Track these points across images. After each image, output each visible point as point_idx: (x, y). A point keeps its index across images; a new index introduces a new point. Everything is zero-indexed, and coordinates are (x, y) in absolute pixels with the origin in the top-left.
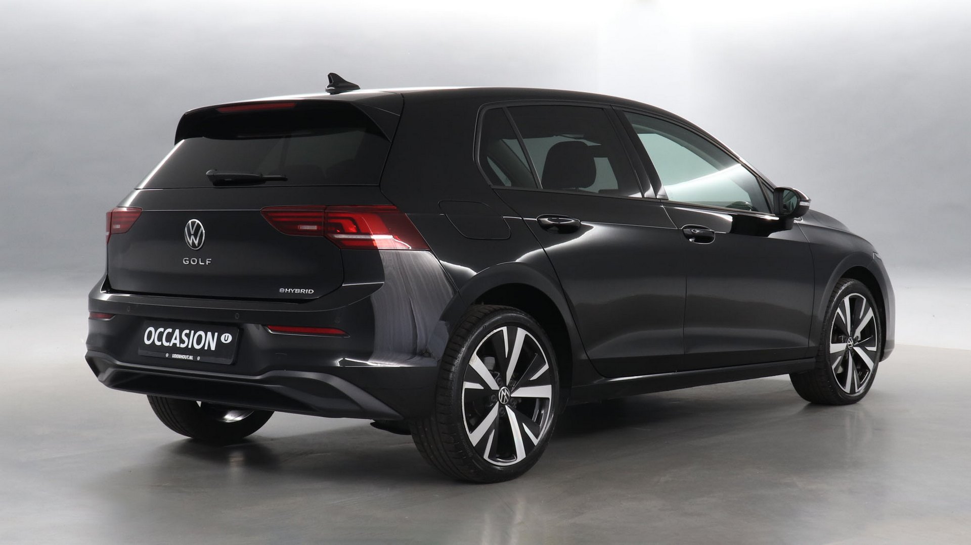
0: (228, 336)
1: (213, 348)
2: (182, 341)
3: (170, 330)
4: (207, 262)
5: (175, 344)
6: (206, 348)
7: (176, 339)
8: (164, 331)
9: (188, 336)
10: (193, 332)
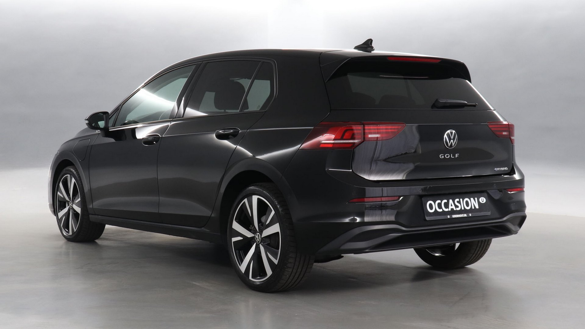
0: (483, 199)
1: (477, 207)
2: (457, 207)
3: (446, 201)
4: (456, 156)
5: (452, 209)
6: (473, 208)
7: (452, 205)
8: (441, 202)
9: (459, 202)
10: (461, 200)
